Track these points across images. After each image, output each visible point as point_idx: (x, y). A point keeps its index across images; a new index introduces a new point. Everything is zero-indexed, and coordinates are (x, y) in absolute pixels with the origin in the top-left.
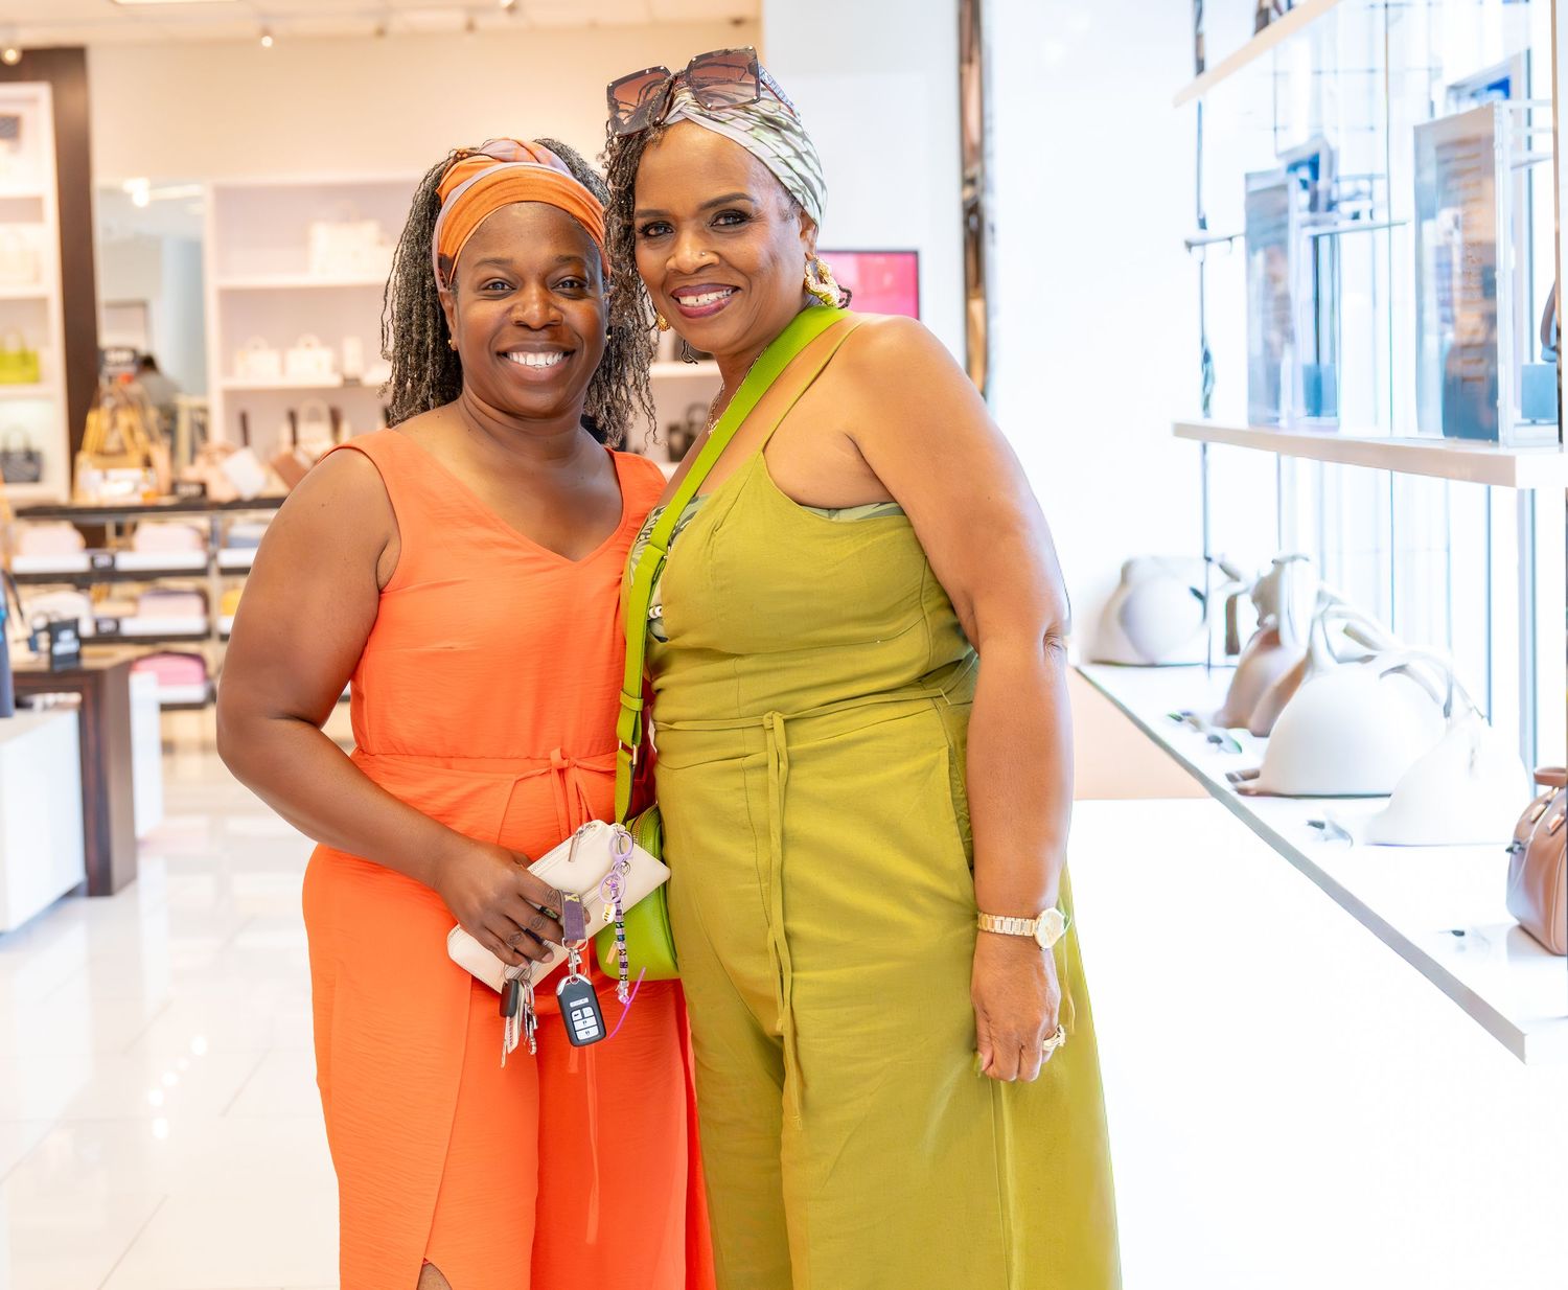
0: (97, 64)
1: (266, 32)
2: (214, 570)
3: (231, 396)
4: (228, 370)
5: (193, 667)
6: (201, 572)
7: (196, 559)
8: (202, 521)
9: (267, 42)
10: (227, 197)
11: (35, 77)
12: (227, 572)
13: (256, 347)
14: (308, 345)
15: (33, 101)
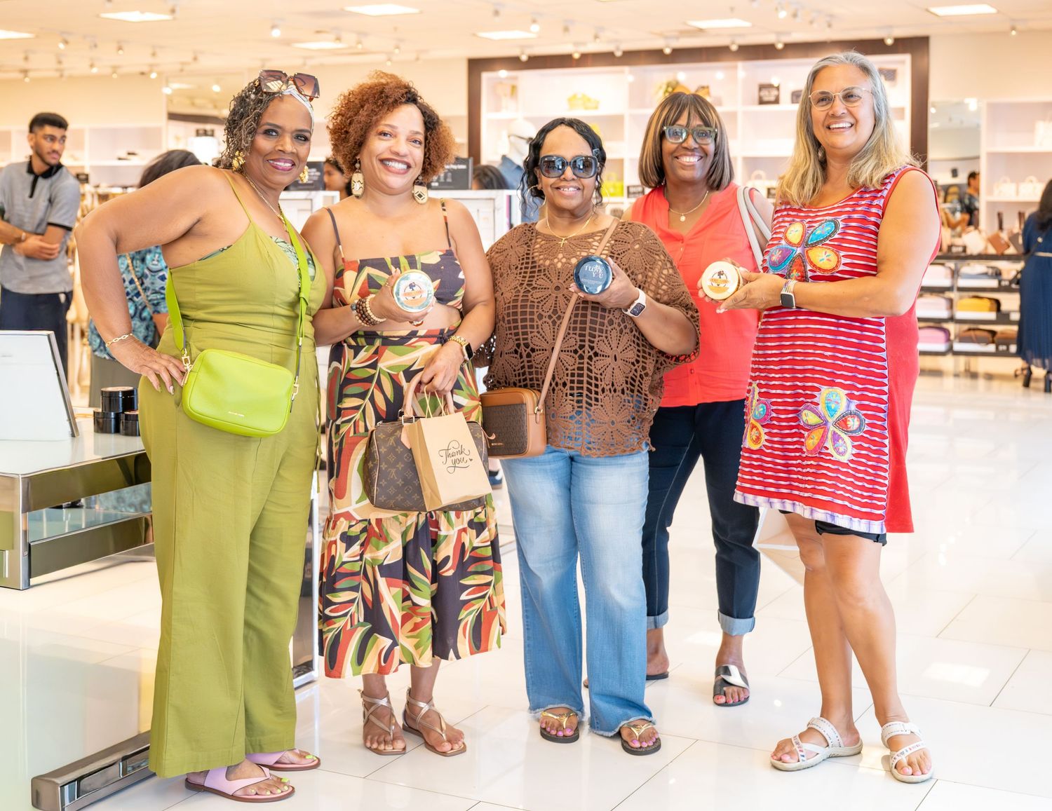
0: (933, 45)
1: (1013, 28)
2: (955, 289)
3: (991, 205)
4: (990, 192)
5: (941, 335)
6: (950, 289)
7: (946, 282)
8: (951, 264)
9: (1014, 33)
10: (994, 109)
11: (904, 52)
12: (961, 289)
13: (1005, 182)
14: (1031, 181)
15: (903, 62)
